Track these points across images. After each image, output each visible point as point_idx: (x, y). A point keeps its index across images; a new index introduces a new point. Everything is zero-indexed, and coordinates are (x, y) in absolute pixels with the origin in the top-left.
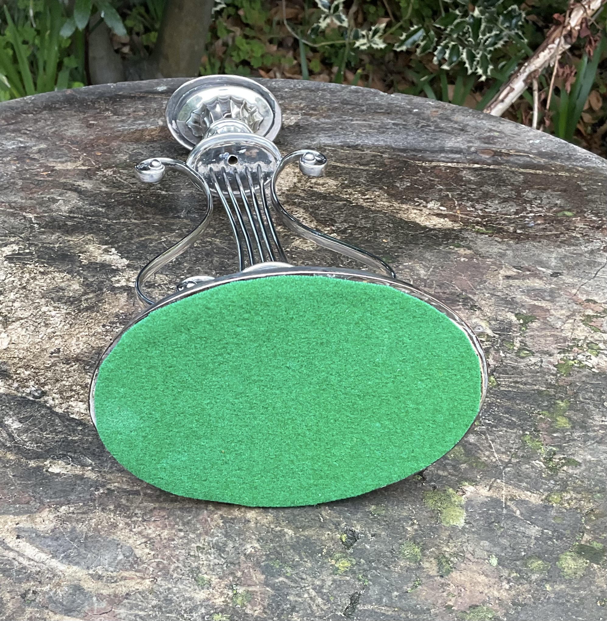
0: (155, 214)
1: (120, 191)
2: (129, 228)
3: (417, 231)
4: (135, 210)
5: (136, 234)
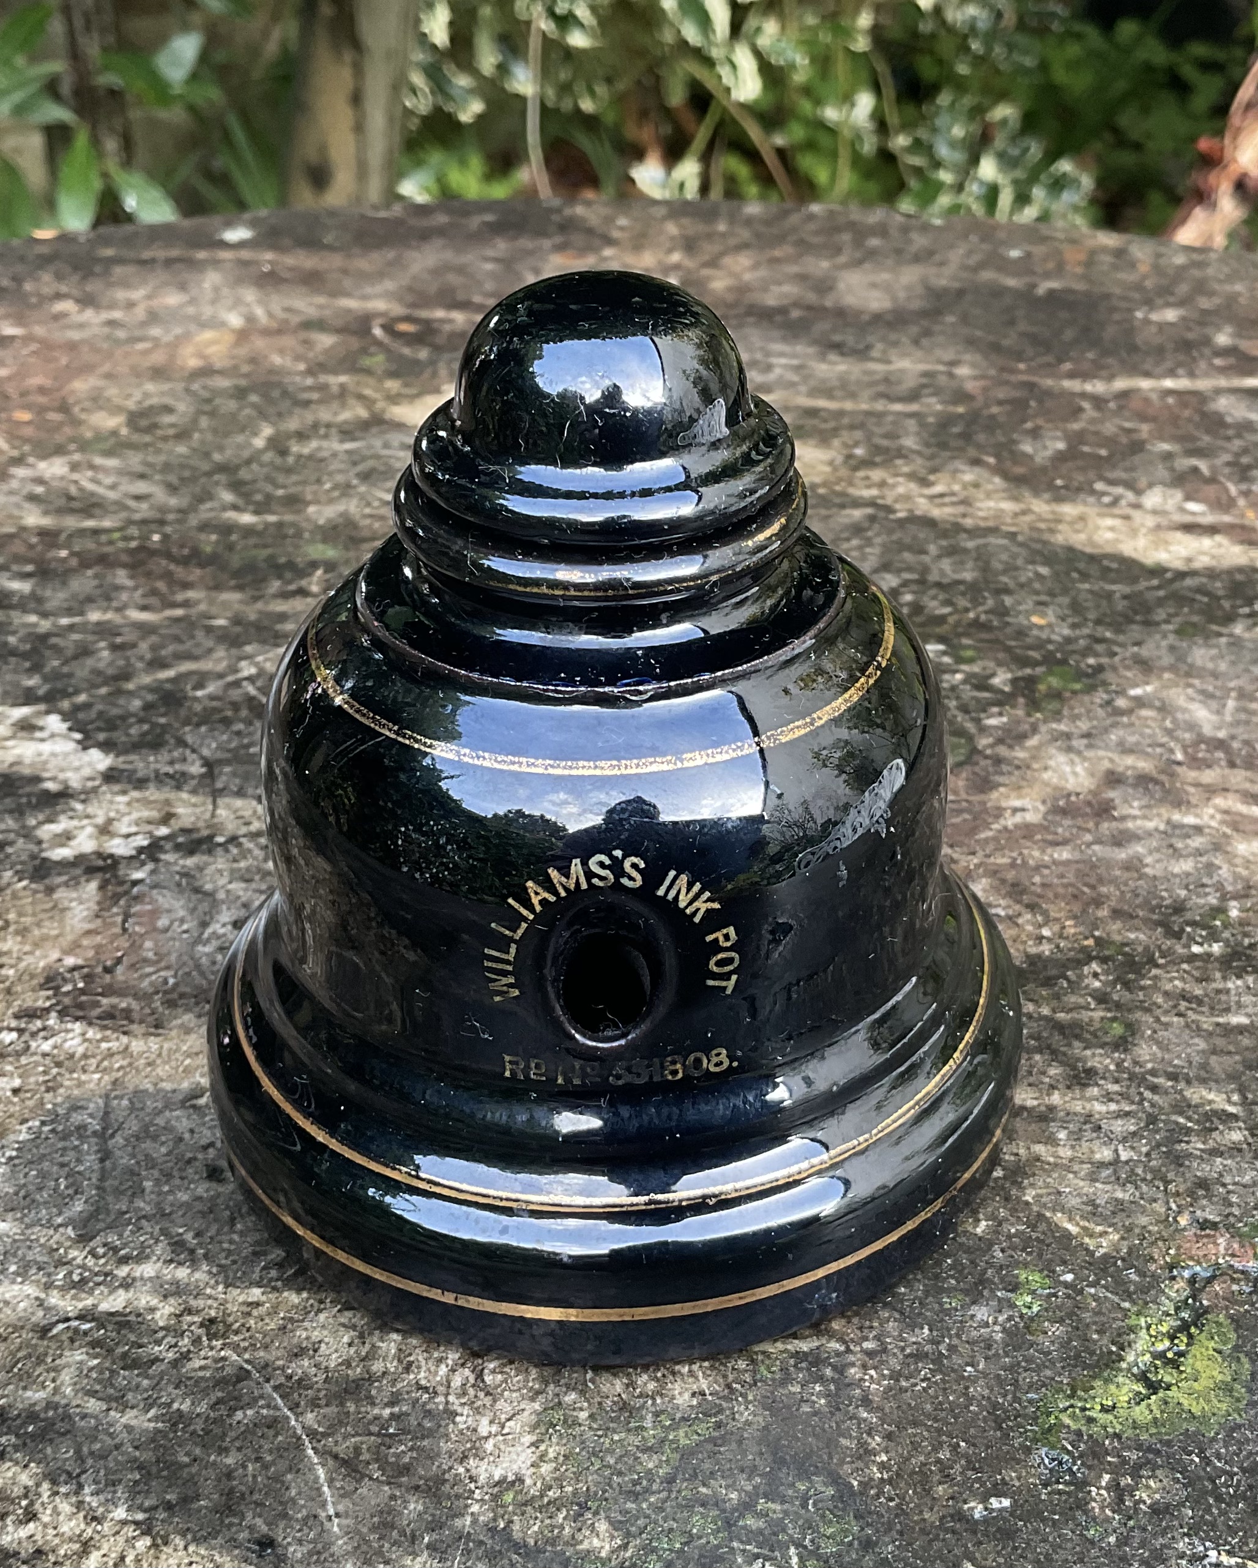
0: (217, 587)
1: (90, 523)
2: (119, 640)
3: (1134, 580)
4: (142, 580)
5: (141, 658)
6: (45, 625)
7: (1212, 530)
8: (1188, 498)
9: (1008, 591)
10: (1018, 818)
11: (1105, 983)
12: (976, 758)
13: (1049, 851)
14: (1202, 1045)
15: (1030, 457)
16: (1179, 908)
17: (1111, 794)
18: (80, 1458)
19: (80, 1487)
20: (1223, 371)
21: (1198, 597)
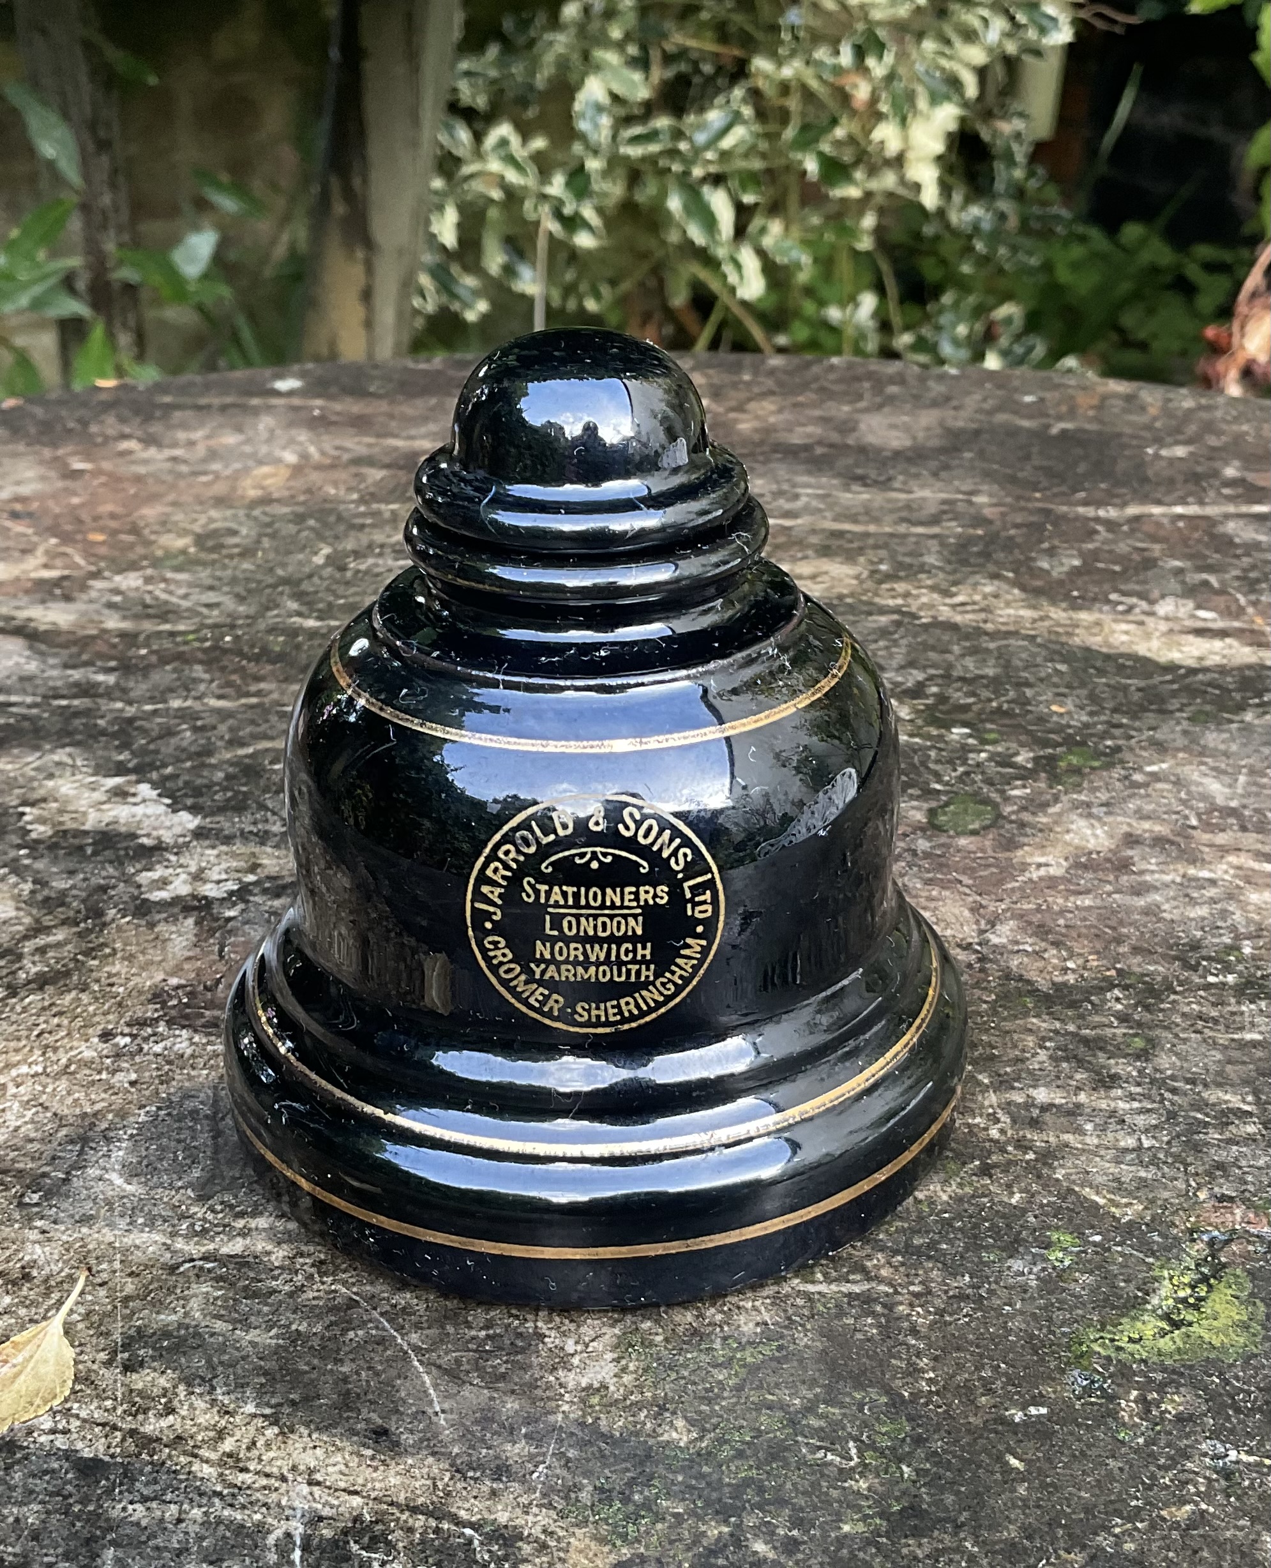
1: (167, 627)
2: (199, 723)
3: (1150, 676)
4: (217, 674)
5: (222, 738)
6: (131, 711)
7: (1223, 634)
8: (1199, 607)
9: (1028, 685)
10: (1042, 872)
11: (1126, 1006)
12: (1001, 822)
13: (1072, 899)
14: (1219, 1056)
15: (1048, 572)
16: (1195, 946)
17: (1130, 853)
18: (211, 1366)
19: (213, 1388)
20: (1230, 499)
21: (1209, 689)
